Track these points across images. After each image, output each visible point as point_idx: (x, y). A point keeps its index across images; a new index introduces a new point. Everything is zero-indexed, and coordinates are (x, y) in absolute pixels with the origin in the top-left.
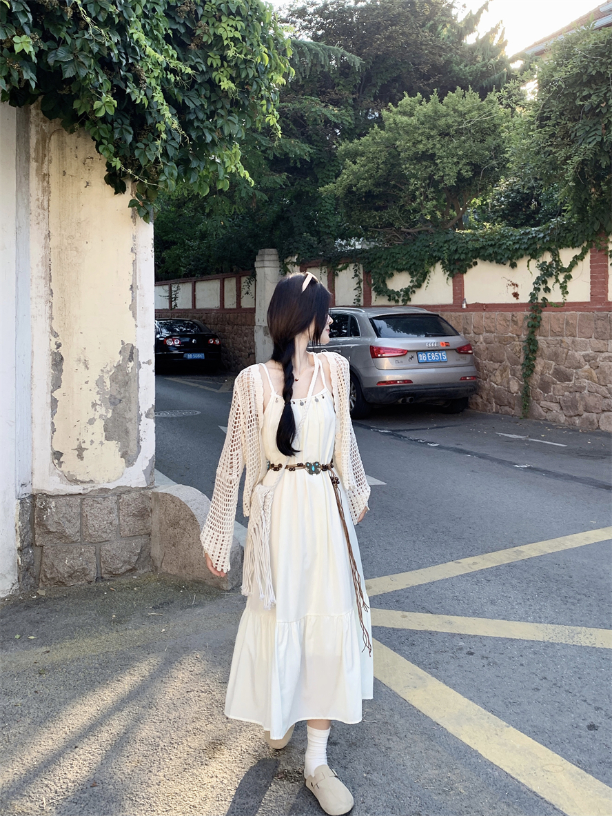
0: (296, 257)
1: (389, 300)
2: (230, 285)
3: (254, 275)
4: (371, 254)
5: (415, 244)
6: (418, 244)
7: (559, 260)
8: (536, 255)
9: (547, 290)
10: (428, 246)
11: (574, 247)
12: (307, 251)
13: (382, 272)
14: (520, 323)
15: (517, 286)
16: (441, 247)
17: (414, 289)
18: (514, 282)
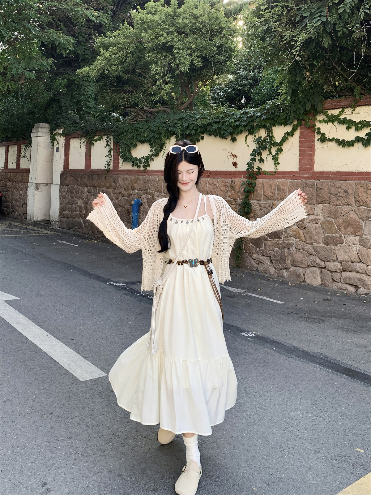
0: (62, 130)
1: (133, 165)
2: (13, 150)
3: (30, 143)
4: (120, 128)
5: (155, 121)
6: (157, 120)
7: (273, 136)
8: (253, 131)
9: (261, 160)
10: (165, 123)
11: (285, 124)
12: (71, 126)
13: (128, 143)
14: (237, 189)
15: (236, 157)
16: (176, 124)
17: (153, 157)
18: (234, 153)
